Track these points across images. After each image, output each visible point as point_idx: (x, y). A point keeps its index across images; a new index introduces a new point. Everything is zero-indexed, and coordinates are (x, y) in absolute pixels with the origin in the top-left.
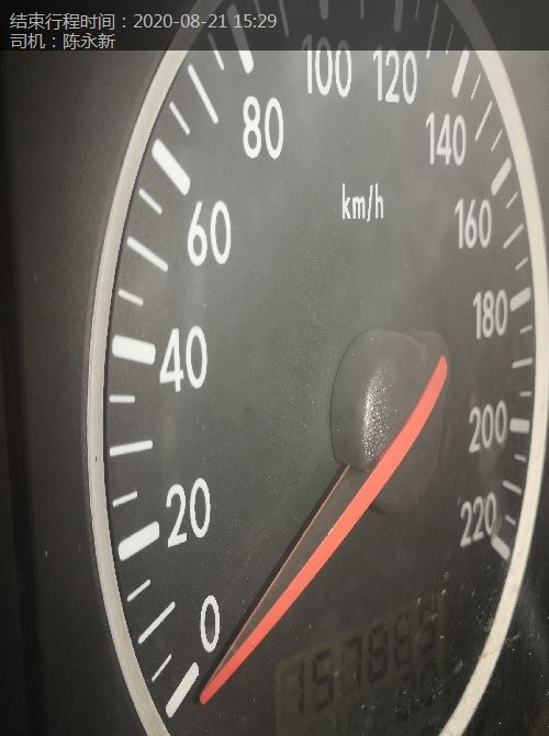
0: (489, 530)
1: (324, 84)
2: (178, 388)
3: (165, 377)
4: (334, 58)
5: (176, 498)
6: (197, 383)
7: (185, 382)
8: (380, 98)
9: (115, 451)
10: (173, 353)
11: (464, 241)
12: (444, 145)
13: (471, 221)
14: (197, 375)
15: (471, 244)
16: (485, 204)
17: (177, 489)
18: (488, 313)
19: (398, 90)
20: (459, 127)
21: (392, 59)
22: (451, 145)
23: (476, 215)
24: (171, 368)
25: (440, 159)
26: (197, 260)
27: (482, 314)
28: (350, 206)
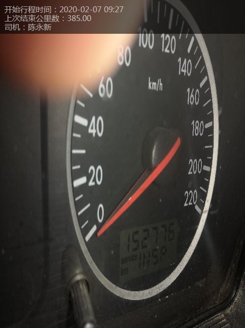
0: (195, 203)
1: (145, 43)
2: (94, 135)
3: (90, 131)
4: (148, 36)
5: (92, 171)
6: (100, 135)
7: (96, 134)
8: (163, 50)
9: (74, 151)
10: (93, 124)
11: (189, 102)
12: (184, 69)
13: (192, 96)
14: (100, 131)
15: (192, 103)
16: (197, 90)
17: (92, 168)
18: (197, 128)
19: (169, 49)
20: (190, 63)
21: (168, 38)
22: (186, 69)
23: (194, 94)
24: (92, 128)
25: (182, 73)
26: (101, 95)
27: (195, 128)
28: (151, 85)
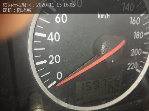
0: (135, 68)
2: (52, 41)
5: (51, 58)
6: (57, 41)
7: (54, 40)
9: (35, 49)
10: (51, 36)
11: (132, 23)
12: (127, 8)
13: (134, 20)
14: (57, 39)
15: (134, 24)
16: (138, 18)
17: (51, 56)
18: (138, 35)
20: (132, 5)
22: (129, 8)
23: (136, 19)
24: (50, 38)
25: (126, 10)
26: (58, 22)
27: (136, 35)
28: (100, 16)
